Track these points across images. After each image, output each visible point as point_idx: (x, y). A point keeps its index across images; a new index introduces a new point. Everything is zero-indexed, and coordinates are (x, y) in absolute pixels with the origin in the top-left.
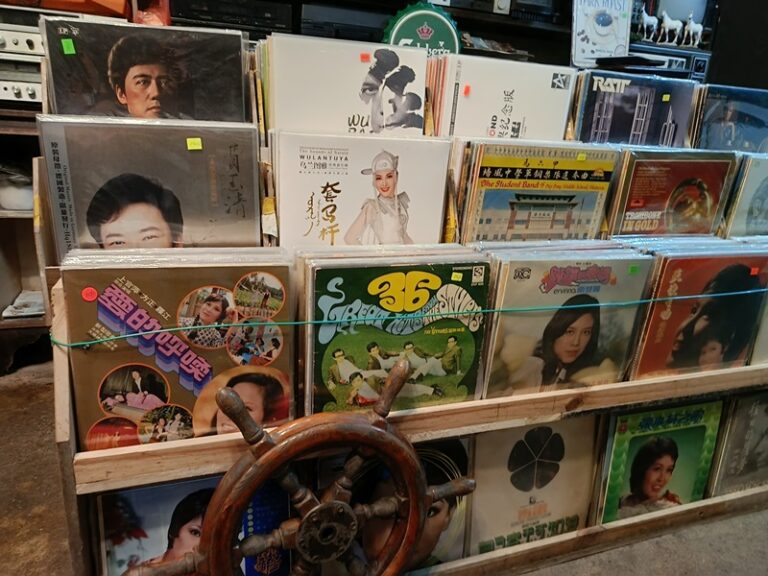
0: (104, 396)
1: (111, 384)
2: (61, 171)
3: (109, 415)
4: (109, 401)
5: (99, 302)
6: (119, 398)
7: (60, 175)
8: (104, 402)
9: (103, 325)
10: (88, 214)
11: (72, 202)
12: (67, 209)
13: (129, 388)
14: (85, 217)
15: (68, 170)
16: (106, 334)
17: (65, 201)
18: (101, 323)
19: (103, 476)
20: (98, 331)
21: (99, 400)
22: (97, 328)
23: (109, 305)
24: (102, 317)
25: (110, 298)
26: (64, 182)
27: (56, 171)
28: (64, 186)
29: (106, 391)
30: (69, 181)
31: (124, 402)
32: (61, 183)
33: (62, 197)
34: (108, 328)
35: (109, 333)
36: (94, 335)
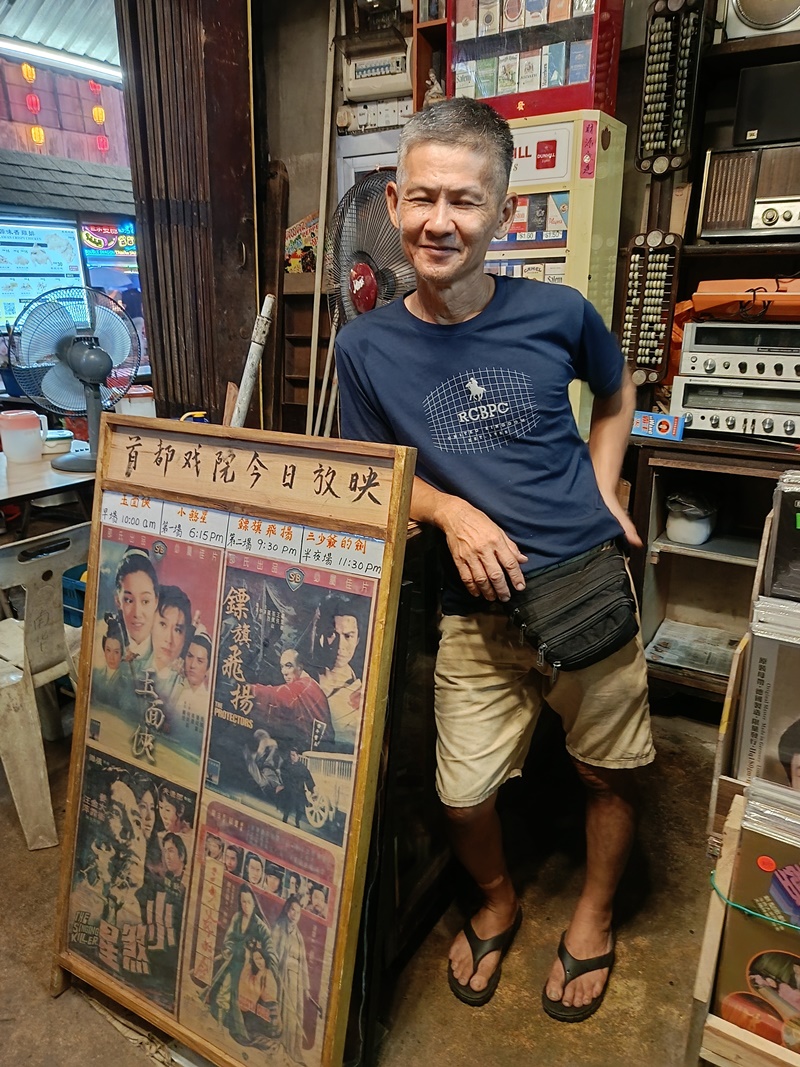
0: (753, 971)
1: (766, 962)
2: (764, 688)
3: (753, 993)
4: (758, 979)
5: (774, 875)
6: (770, 982)
7: (761, 691)
8: (753, 977)
9: (773, 900)
10: (782, 738)
11: (767, 722)
12: (760, 727)
13: (785, 978)
14: (778, 741)
15: (771, 689)
16: (773, 912)
17: (759, 718)
18: (771, 897)
19: (733, 1057)
20: (765, 904)
21: (748, 972)
22: (765, 901)
23: (786, 884)
24: (773, 891)
25: (789, 877)
26: (763, 700)
27: (757, 686)
28: (763, 703)
29: (757, 966)
30: (770, 699)
31: (776, 990)
32: (760, 699)
33: (757, 713)
34: (776, 904)
35: (777, 911)
36: (761, 906)
